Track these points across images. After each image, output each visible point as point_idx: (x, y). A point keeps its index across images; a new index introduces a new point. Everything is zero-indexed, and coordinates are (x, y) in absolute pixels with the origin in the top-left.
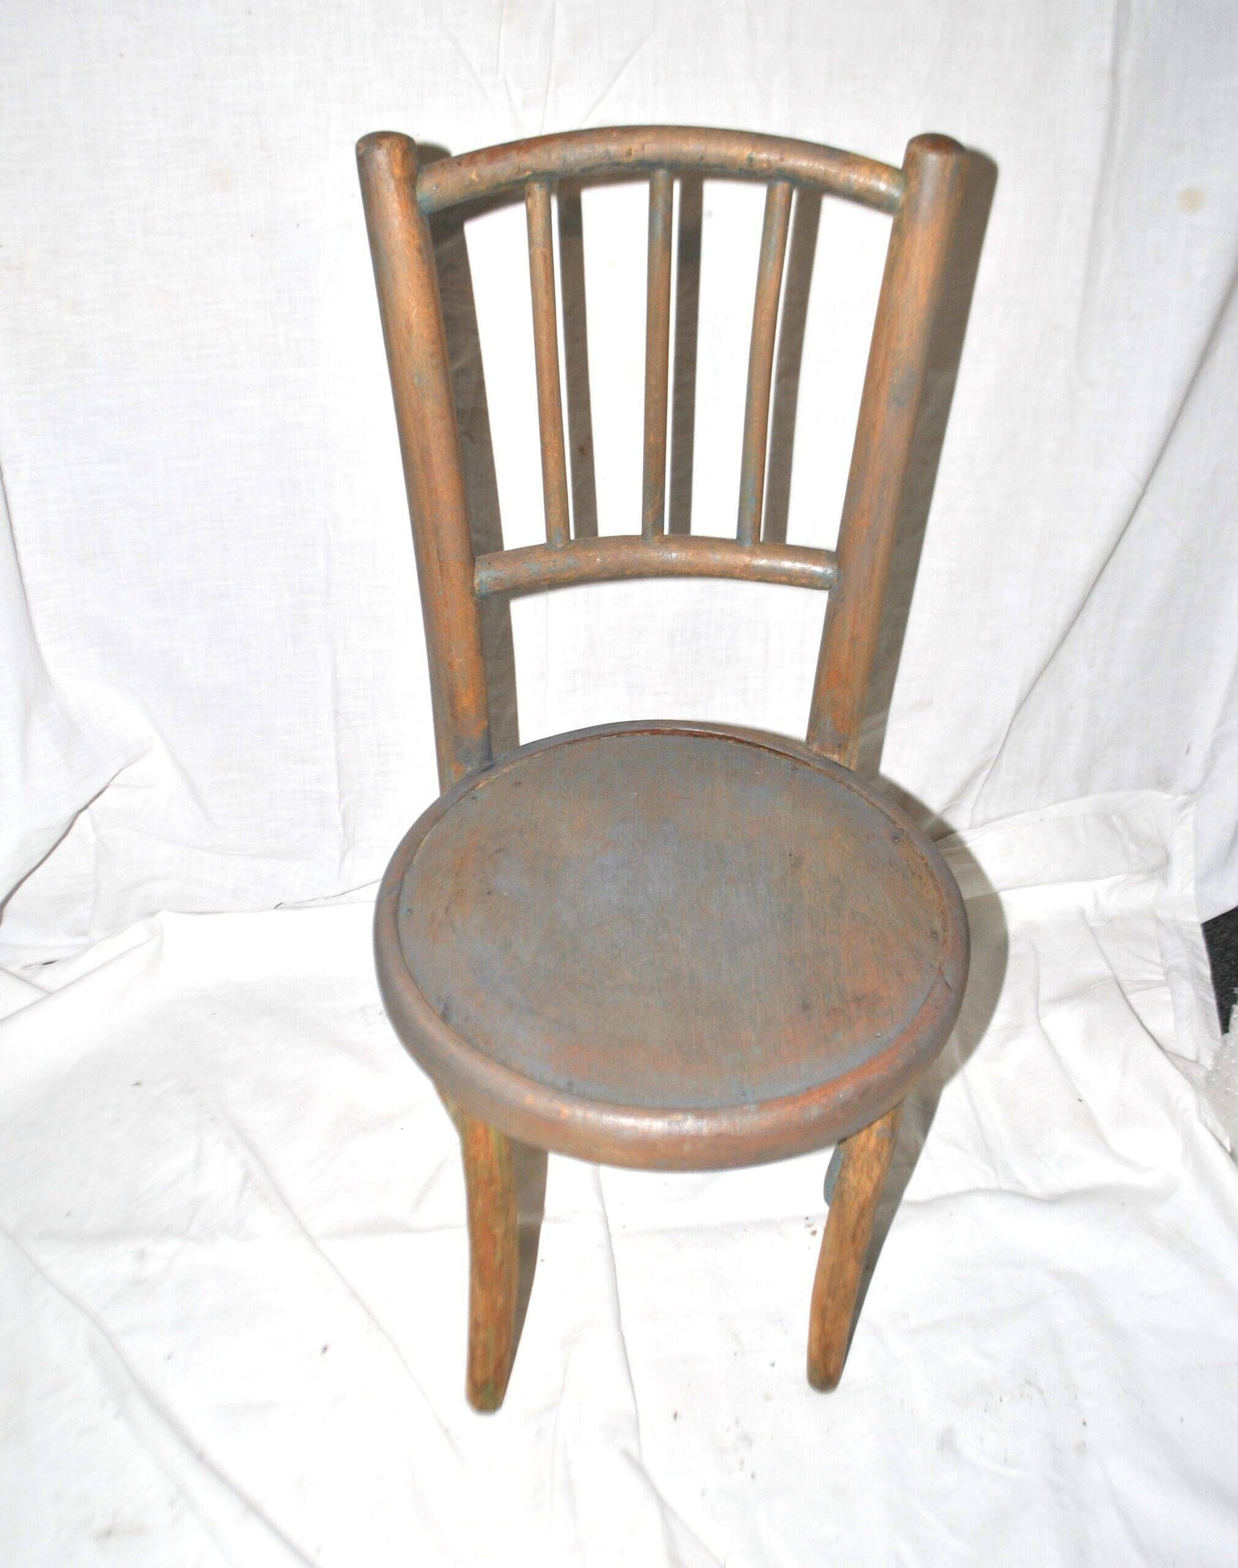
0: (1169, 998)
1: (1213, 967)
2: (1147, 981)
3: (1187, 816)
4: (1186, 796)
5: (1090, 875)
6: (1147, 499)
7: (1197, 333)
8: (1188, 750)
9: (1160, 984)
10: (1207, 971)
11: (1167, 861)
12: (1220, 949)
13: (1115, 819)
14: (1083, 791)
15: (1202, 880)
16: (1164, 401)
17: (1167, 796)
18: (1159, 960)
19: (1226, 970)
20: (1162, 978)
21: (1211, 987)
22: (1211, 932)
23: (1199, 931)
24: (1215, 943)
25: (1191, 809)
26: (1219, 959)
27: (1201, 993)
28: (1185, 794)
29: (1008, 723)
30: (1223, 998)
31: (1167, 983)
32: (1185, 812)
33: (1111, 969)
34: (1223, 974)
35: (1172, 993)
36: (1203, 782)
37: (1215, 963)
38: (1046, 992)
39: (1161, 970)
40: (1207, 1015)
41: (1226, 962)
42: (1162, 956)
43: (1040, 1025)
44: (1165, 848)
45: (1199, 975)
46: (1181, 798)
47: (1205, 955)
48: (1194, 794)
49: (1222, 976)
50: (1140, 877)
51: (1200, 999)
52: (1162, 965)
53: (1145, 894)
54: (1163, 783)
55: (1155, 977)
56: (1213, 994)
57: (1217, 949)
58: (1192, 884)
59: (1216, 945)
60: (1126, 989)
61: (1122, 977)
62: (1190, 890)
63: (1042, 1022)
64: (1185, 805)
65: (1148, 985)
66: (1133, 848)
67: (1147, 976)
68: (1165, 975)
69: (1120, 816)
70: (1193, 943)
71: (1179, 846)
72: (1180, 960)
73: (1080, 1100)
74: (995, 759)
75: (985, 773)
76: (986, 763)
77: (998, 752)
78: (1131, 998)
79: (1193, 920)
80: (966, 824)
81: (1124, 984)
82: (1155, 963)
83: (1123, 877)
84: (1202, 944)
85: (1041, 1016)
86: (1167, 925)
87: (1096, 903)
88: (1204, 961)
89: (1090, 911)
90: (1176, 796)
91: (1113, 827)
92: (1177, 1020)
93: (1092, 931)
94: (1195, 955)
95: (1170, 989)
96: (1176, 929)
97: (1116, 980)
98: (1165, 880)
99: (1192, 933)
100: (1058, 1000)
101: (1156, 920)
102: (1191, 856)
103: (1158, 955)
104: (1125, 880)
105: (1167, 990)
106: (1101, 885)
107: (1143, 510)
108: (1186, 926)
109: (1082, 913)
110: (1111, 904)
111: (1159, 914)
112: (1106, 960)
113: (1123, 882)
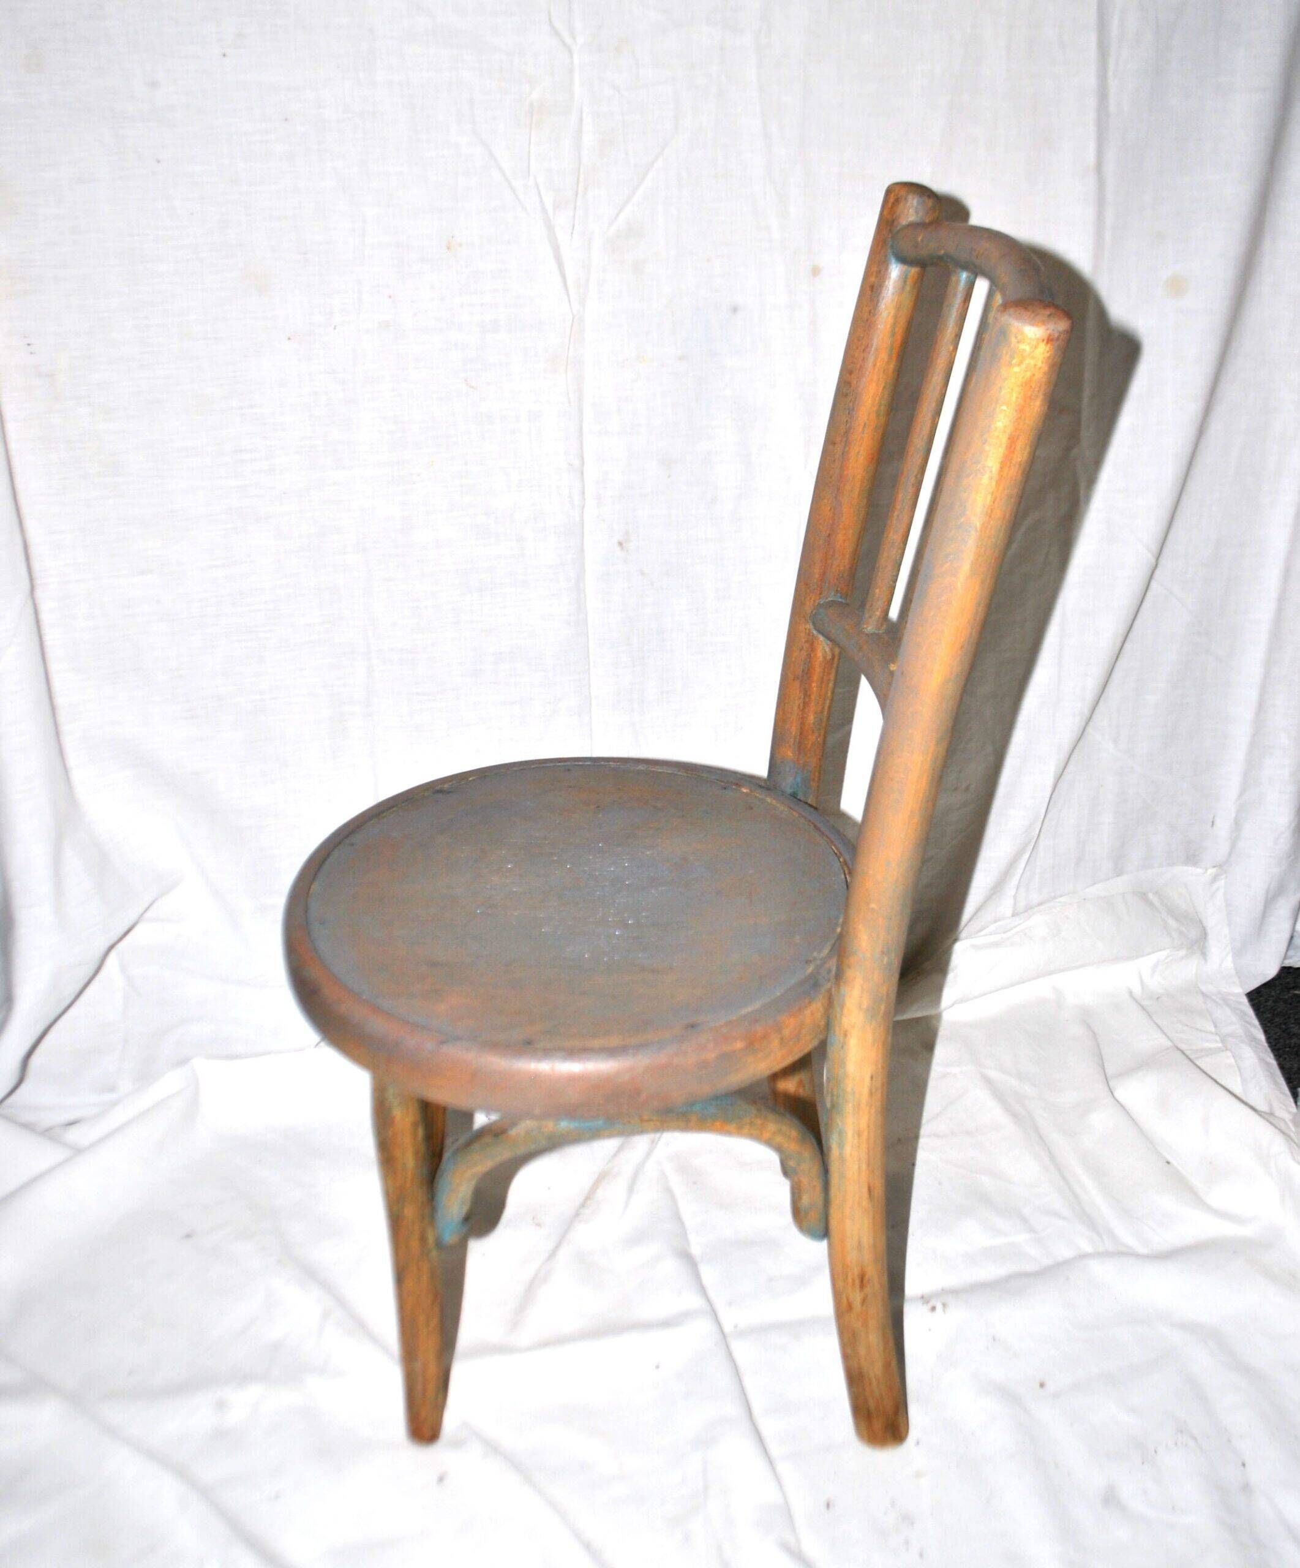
0: (1232, 1060)
1: (1266, 1032)
2: (1210, 1049)
3: (1218, 889)
4: (1215, 870)
5: (1136, 953)
6: (1158, 573)
8: (1213, 823)
9: (1219, 1050)
10: (1261, 1037)
11: (1204, 935)
12: (1269, 1015)
13: (1151, 896)
14: (1119, 872)
15: (1238, 953)
16: (1168, 473)
17: (1199, 870)
18: (1213, 1030)
19: (1278, 1034)
20: (1220, 1045)
21: (1269, 1050)
22: (1256, 1001)
23: (1245, 1000)
24: (1261, 1010)
25: (1221, 883)
26: (1269, 1024)
27: (1261, 1054)
28: (1214, 867)
30: (1281, 1059)
31: (1226, 1048)
32: (1215, 886)
33: (1170, 1040)
34: (1277, 1037)
35: (1233, 1056)
36: (1230, 854)
37: (1267, 1029)
38: (1110, 1070)
39: (1218, 1038)
40: (1271, 1073)
41: (1276, 1026)
42: (1215, 1027)
43: (1114, 1097)
44: (1200, 921)
45: (1253, 1039)
46: (1211, 871)
47: (1256, 1022)
48: (1222, 867)
49: (1276, 1039)
50: (1182, 953)
51: (1261, 1060)
52: (1216, 1034)
53: (1187, 970)
54: (1192, 858)
55: (1213, 1045)
56: (1272, 1055)
57: (1265, 1016)
58: (1230, 958)
59: (1263, 1012)
60: (1192, 1057)
61: (1183, 1046)
62: (1229, 963)
63: (1116, 1094)
64: (1215, 879)
65: (1210, 1052)
66: (1171, 922)
67: (1207, 1045)
68: (1223, 1041)
69: (1156, 893)
70: (1242, 1011)
71: (1214, 920)
72: (1234, 1027)
73: (1168, 1163)
74: (1034, 840)
75: (1026, 856)
76: (1026, 845)
77: (1037, 832)
78: (1198, 1063)
79: (1239, 992)
80: (1009, 912)
81: (1187, 1052)
82: (1211, 1033)
83: (1165, 953)
84: (1250, 1012)
85: (1113, 1091)
86: (1214, 997)
87: (1142, 983)
88: (1255, 1027)
89: (1137, 991)
90: (1206, 870)
91: (1151, 904)
92: (1244, 1081)
93: (1143, 1008)
94: (1247, 1022)
95: (1232, 1052)
96: (1225, 1000)
97: (1178, 1049)
98: (1204, 954)
99: (1240, 1003)
100: (1126, 1073)
101: (1202, 993)
102: (1226, 930)
103: (1212, 1026)
104: (1168, 957)
105: (1229, 1054)
106: (1145, 964)
107: (1154, 585)
108: (1232, 998)
109: (1131, 993)
110: (1156, 983)
111: (1203, 988)
112: (1164, 1033)
113: (1166, 959)
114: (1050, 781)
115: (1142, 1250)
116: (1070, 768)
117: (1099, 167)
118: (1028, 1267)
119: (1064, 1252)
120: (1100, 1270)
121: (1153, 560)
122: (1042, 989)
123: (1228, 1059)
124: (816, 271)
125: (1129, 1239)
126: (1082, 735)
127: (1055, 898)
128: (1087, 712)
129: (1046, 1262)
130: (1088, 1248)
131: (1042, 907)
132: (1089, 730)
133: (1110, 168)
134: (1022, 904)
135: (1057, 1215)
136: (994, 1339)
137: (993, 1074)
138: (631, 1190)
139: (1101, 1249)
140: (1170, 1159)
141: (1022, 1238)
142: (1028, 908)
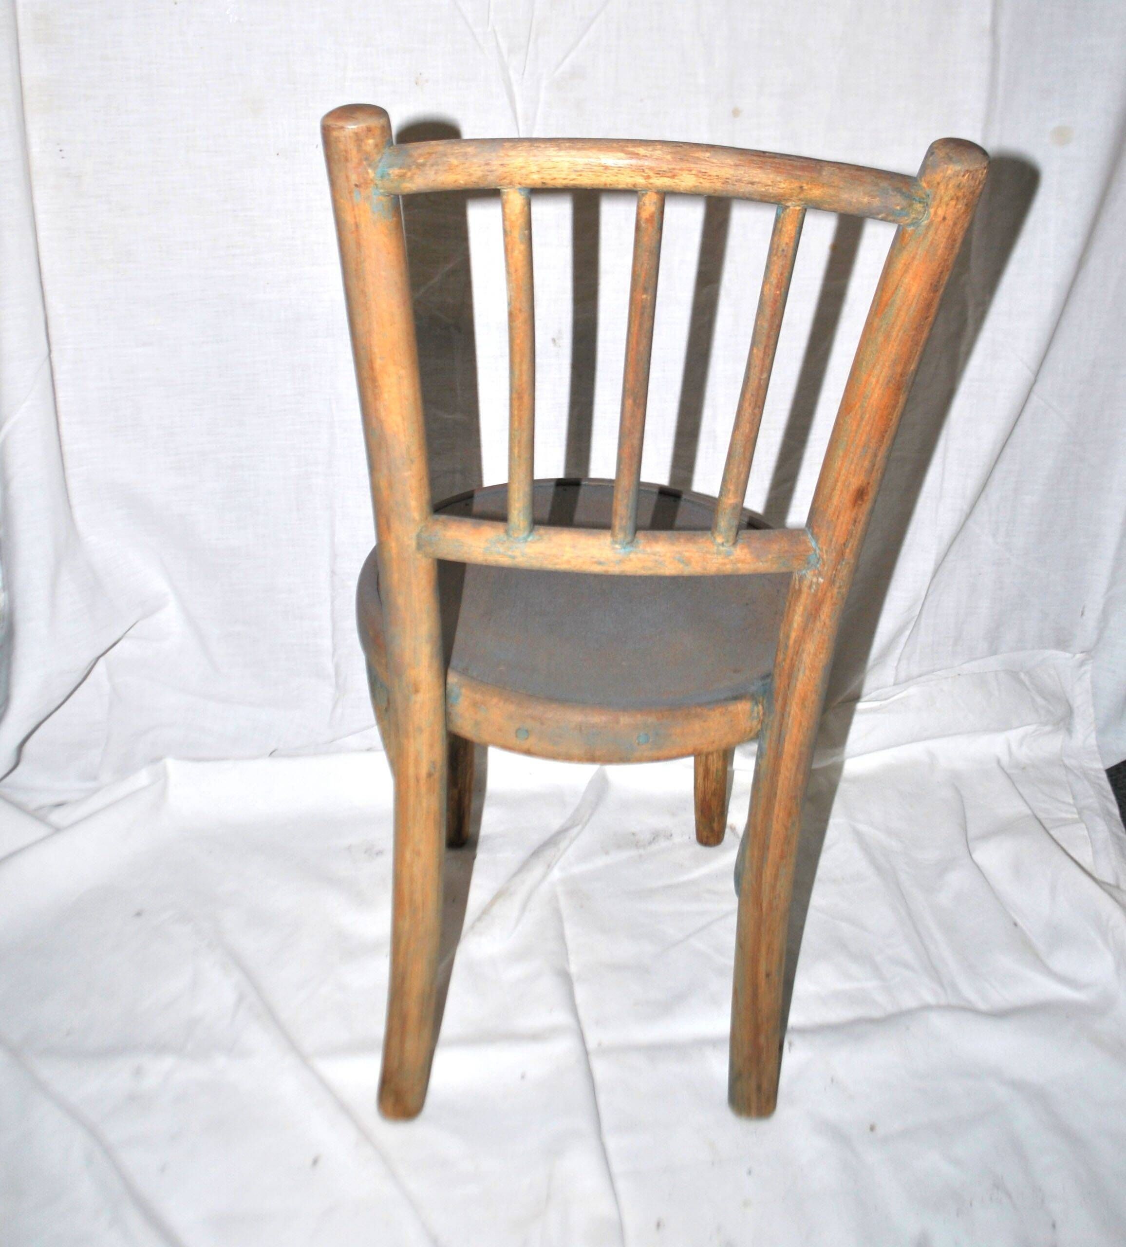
0: (1086, 833)
1: (1121, 807)
2: (1065, 820)
3: (1085, 672)
4: (1083, 655)
5: (1005, 726)
6: (1037, 388)
7: (1074, 244)
8: (1082, 614)
9: (1074, 822)
10: (1116, 811)
11: (1070, 712)
13: (1022, 675)
14: (993, 651)
15: (1101, 731)
17: (1068, 655)
18: (1071, 801)
20: (1076, 816)
21: (1122, 824)
22: (1114, 777)
23: (1104, 776)
24: (1120, 786)
25: (1088, 667)
27: (1114, 828)
28: (1082, 652)
29: (926, 587)
31: (1081, 820)
32: (1083, 669)
33: (1030, 808)
35: (1087, 828)
36: (1098, 641)
37: (1122, 804)
38: (973, 831)
39: (1075, 810)
40: (1121, 847)
42: (1074, 798)
43: (972, 858)
44: (1067, 701)
45: (1109, 813)
46: (1080, 656)
47: (1112, 797)
48: (1090, 653)
50: (1048, 728)
51: (1113, 833)
52: (1075, 805)
53: (1054, 744)
54: (1062, 643)
55: (1069, 816)
58: (1093, 735)
59: (1121, 789)
60: (1047, 826)
61: (1041, 816)
62: (1092, 741)
63: (974, 856)
64: (1082, 663)
65: (1064, 822)
66: (1039, 700)
67: (1063, 815)
68: (1080, 813)
69: (1027, 673)
70: (1099, 785)
71: (1081, 700)
72: (1091, 800)
73: (1015, 924)
74: (915, 619)
75: (907, 633)
76: (908, 623)
77: (918, 613)
78: (1052, 832)
79: (1099, 767)
80: (891, 680)
81: (1043, 821)
82: (1069, 804)
83: (1033, 727)
84: (1108, 786)
85: (971, 851)
86: (1075, 771)
87: (1010, 753)
88: (1112, 802)
89: (1005, 759)
90: (1074, 655)
91: (1021, 682)
92: (1095, 853)
93: (1009, 776)
94: (1104, 797)
95: (1086, 825)
96: (1085, 774)
97: (1036, 818)
98: (1069, 731)
99: (1098, 778)
100: (985, 836)
101: (1066, 767)
102: (1091, 710)
103: (1071, 796)
104: (1036, 731)
105: (1083, 826)
106: (1014, 735)
107: (1034, 398)
108: (1093, 773)
109: (999, 762)
110: (1023, 754)
111: (1067, 761)
112: (1025, 801)
113: (1033, 732)
114: (929, 567)
115: (982, 1006)
116: (951, 557)
117: (994, 31)
118: (876, 1013)
119: (908, 1002)
120: (939, 1022)
121: (1032, 377)
122: (915, 751)
123: (1081, 830)
124: (736, 113)
125: (970, 994)
126: (961, 528)
127: (933, 671)
128: (966, 508)
129: (890, 1009)
130: (930, 999)
131: (923, 679)
132: (970, 523)
133: (1004, 31)
134: (903, 675)
135: (906, 966)
136: (832, 1080)
137: (863, 828)
138: (524, 908)
139: (943, 1001)
140: (1018, 921)
141: (871, 985)
142: (909, 679)
